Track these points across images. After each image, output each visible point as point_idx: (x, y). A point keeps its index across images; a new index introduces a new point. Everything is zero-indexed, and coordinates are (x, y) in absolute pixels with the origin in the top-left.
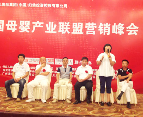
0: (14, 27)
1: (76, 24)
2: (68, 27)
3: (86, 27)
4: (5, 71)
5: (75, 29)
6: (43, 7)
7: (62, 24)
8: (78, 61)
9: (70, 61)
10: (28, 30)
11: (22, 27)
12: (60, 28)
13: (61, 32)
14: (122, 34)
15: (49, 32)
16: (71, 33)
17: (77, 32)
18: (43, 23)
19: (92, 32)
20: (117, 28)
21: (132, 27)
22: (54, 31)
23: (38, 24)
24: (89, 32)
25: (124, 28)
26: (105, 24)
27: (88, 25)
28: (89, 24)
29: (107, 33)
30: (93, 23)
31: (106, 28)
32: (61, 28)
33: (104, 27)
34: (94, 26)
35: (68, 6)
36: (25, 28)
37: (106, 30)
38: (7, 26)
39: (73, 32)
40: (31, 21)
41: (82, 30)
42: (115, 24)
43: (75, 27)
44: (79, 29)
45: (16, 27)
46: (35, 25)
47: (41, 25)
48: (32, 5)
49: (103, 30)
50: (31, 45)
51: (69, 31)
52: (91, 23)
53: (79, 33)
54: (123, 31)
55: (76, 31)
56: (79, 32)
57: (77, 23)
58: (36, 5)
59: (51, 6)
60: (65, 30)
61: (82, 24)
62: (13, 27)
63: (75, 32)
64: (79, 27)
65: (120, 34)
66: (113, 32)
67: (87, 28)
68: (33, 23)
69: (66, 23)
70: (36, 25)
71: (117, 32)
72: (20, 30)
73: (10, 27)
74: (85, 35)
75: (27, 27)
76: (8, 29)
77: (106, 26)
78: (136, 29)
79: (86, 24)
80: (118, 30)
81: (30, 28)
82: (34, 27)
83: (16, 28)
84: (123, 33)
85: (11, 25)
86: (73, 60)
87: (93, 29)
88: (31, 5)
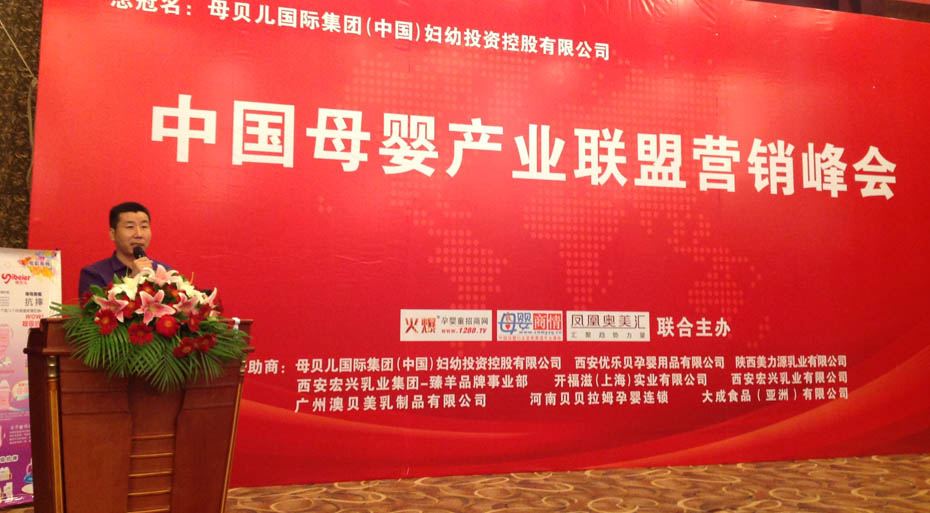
0: (356, 146)
1: (652, 138)
2: (618, 152)
3: (697, 154)
4: (312, 388)
5: (651, 163)
6: (496, 47)
7: (588, 139)
8: (670, 321)
9: (637, 319)
10: (427, 162)
11: (396, 146)
12: (583, 158)
13: (588, 179)
14: (840, 193)
15: (532, 174)
16: (630, 182)
17: (660, 176)
18: (499, 130)
19: (725, 182)
20: (819, 165)
21: (874, 162)
22: (552, 170)
23: (478, 135)
24: (709, 181)
25: (843, 166)
26: (772, 146)
27: (704, 147)
28: (709, 140)
29: (784, 185)
30: (723, 138)
31: (779, 165)
32: (588, 159)
33: (771, 158)
34: (730, 153)
35: (614, 52)
36: (411, 153)
37: (779, 174)
38: (313, 139)
39: (639, 176)
40: (440, 114)
41: (681, 169)
42: (811, 146)
43: (647, 152)
44: (668, 162)
45: (365, 147)
46: (460, 136)
47: (490, 141)
48: (444, 37)
49: (765, 171)
50: (446, 242)
51: (624, 174)
52: (716, 137)
53: (665, 183)
54: (842, 180)
55: (655, 176)
56: (665, 176)
57: (655, 136)
58: (463, 36)
59: (537, 47)
60: (604, 166)
61: (677, 139)
62: (347, 144)
63: (650, 176)
64: (664, 155)
65: (834, 194)
66: (807, 184)
67: (699, 163)
68: (453, 127)
69: (606, 133)
70: (468, 137)
71: (823, 182)
72: (387, 160)
73: (329, 145)
74: (694, 191)
75: (422, 148)
76: (320, 153)
77: (776, 155)
78: (888, 174)
79: (697, 141)
80: (826, 172)
81: (435, 155)
82: (459, 147)
83: (362, 150)
84: (844, 188)
85: (338, 136)
86: (647, 314)
87: (728, 167)
88: (439, 34)
